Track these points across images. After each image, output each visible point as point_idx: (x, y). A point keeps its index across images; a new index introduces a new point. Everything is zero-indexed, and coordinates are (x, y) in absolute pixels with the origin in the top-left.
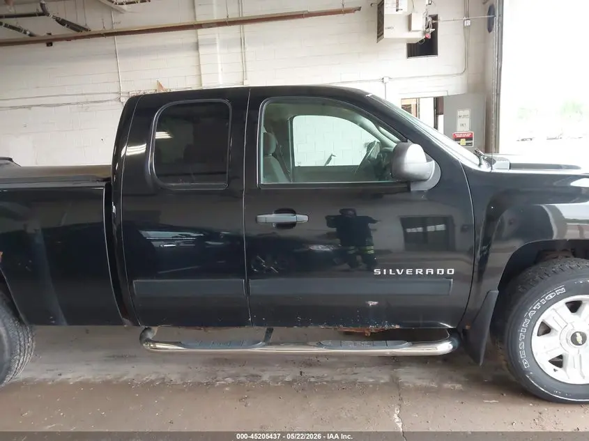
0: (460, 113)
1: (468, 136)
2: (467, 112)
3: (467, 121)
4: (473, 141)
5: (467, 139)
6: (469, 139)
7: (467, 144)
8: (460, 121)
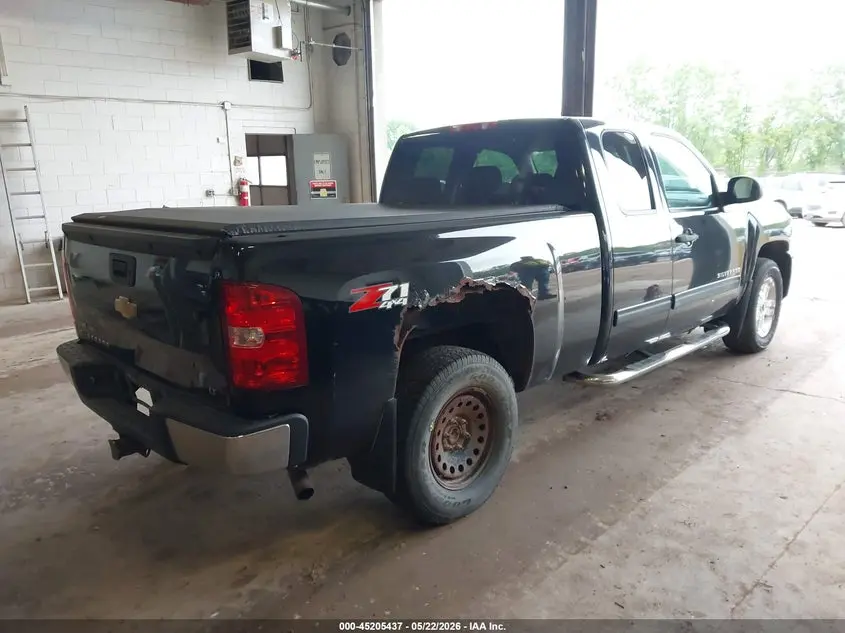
0: (317, 157)
1: (329, 185)
2: (326, 157)
3: (327, 167)
4: (336, 192)
5: (328, 189)
6: (332, 188)
7: (329, 195)
8: (317, 167)
